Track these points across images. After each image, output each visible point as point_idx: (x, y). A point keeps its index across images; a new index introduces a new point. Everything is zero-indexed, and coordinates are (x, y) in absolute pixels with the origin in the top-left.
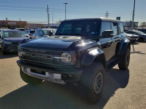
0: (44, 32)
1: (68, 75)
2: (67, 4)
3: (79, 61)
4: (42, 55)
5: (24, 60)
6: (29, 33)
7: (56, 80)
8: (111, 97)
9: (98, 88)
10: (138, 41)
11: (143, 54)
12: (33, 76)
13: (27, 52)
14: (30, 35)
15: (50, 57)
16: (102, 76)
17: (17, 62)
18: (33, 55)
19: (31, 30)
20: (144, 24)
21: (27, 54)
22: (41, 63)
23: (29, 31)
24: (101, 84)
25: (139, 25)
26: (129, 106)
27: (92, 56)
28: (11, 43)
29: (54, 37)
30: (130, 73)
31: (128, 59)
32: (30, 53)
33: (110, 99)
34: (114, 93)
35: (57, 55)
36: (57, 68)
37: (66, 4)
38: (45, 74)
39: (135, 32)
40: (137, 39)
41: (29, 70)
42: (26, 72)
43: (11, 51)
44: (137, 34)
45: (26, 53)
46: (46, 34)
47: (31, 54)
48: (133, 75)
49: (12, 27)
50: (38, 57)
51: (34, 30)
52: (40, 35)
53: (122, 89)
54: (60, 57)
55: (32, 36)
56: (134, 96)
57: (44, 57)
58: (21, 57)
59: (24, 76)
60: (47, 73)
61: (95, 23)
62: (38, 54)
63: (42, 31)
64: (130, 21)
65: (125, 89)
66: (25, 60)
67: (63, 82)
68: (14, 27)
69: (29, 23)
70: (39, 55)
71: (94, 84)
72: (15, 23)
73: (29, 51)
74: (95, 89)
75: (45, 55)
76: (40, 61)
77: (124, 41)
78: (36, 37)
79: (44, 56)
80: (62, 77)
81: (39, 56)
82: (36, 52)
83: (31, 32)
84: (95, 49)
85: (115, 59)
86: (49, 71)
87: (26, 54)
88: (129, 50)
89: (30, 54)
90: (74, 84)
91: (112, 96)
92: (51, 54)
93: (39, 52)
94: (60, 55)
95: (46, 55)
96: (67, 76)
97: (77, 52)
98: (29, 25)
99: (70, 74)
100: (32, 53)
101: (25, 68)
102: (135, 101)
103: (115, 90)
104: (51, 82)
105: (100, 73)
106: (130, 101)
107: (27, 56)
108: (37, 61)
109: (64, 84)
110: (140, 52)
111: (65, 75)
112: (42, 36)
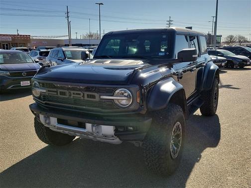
0: (67, 53)
1: (127, 128)
2: (102, 4)
3: (145, 103)
4: (80, 94)
5: (44, 102)
6: (38, 56)
7: (105, 136)
8: (197, 164)
9: (175, 148)
10: (225, 68)
11: (236, 90)
12: (61, 131)
13: (50, 89)
14: (40, 59)
15: (94, 97)
16: (181, 128)
17: (31, 106)
18: (62, 93)
19: (42, 50)
20: (231, 39)
21: (51, 93)
22: (76, 108)
23: (38, 52)
24: (179, 141)
25: (223, 40)
26: (228, 177)
27: (166, 94)
28: (8, 73)
29: (95, 62)
30: (221, 122)
31: (215, 98)
32: (56, 90)
33: (195, 166)
34: (200, 157)
35: (107, 92)
36: (107, 116)
37: (99, 4)
38: (84, 127)
39: (219, 52)
40: (223, 64)
41: (54, 121)
42: (49, 123)
43: (9, 88)
44: (222, 55)
45: (49, 91)
46: (70, 56)
47: (59, 93)
48: (227, 125)
49: (4, 45)
50: (72, 97)
51: (46, 50)
52: (58, 59)
53: (212, 149)
54: (113, 96)
55: (44, 62)
56: (234, 160)
57: (83, 96)
58: (39, 98)
59: (42, 131)
60: (89, 126)
61: (164, 37)
62: (72, 92)
63: (63, 51)
64: (209, 34)
65: (217, 148)
66: (46, 104)
67: (117, 141)
68: (7, 45)
69: (34, 38)
70: (74, 94)
71: (170, 142)
72: (10, 39)
73: (55, 87)
74: (171, 150)
75: (84, 94)
76: (75, 104)
77: (210, 67)
78: (51, 62)
79: (82, 94)
80: (116, 131)
81: (72, 95)
82: (68, 89)
83: (41, 53)
84: (169, 81)
85: (197, 98)
86: (92, 121)
87: (49, 93)
88: (217, 82)
89: (57, 92)
90: (134, 142)
91: (198, 161)
92: (95, 91)
93: (73, 89)
94: (111, 93)
95: (86, 93)
96: (124, 129)
97: (141, 88)
98: (35, 42)
99: (131, 125)
100: (59, 91)
101: (47, 118)
102: (237, 169)
103: (202, 151)
104: (95, 140)
105: (178, 123)
106: (229, 168)
107: (51, 96)
108: (69, 104)
109: (118, 144)
110: (231, 85)
111: (121, 127)
112: (62, 61)
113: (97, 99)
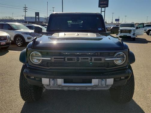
7: (107, 86)
13: (56, 57)
21: (57, 60)
32: (63, 57)
50: (80, 61)
57: (91, 60)
61: (98, 18)
75: (91, 58)
89: (64, 59)
100: (67, 57)
113: (103, 61)
